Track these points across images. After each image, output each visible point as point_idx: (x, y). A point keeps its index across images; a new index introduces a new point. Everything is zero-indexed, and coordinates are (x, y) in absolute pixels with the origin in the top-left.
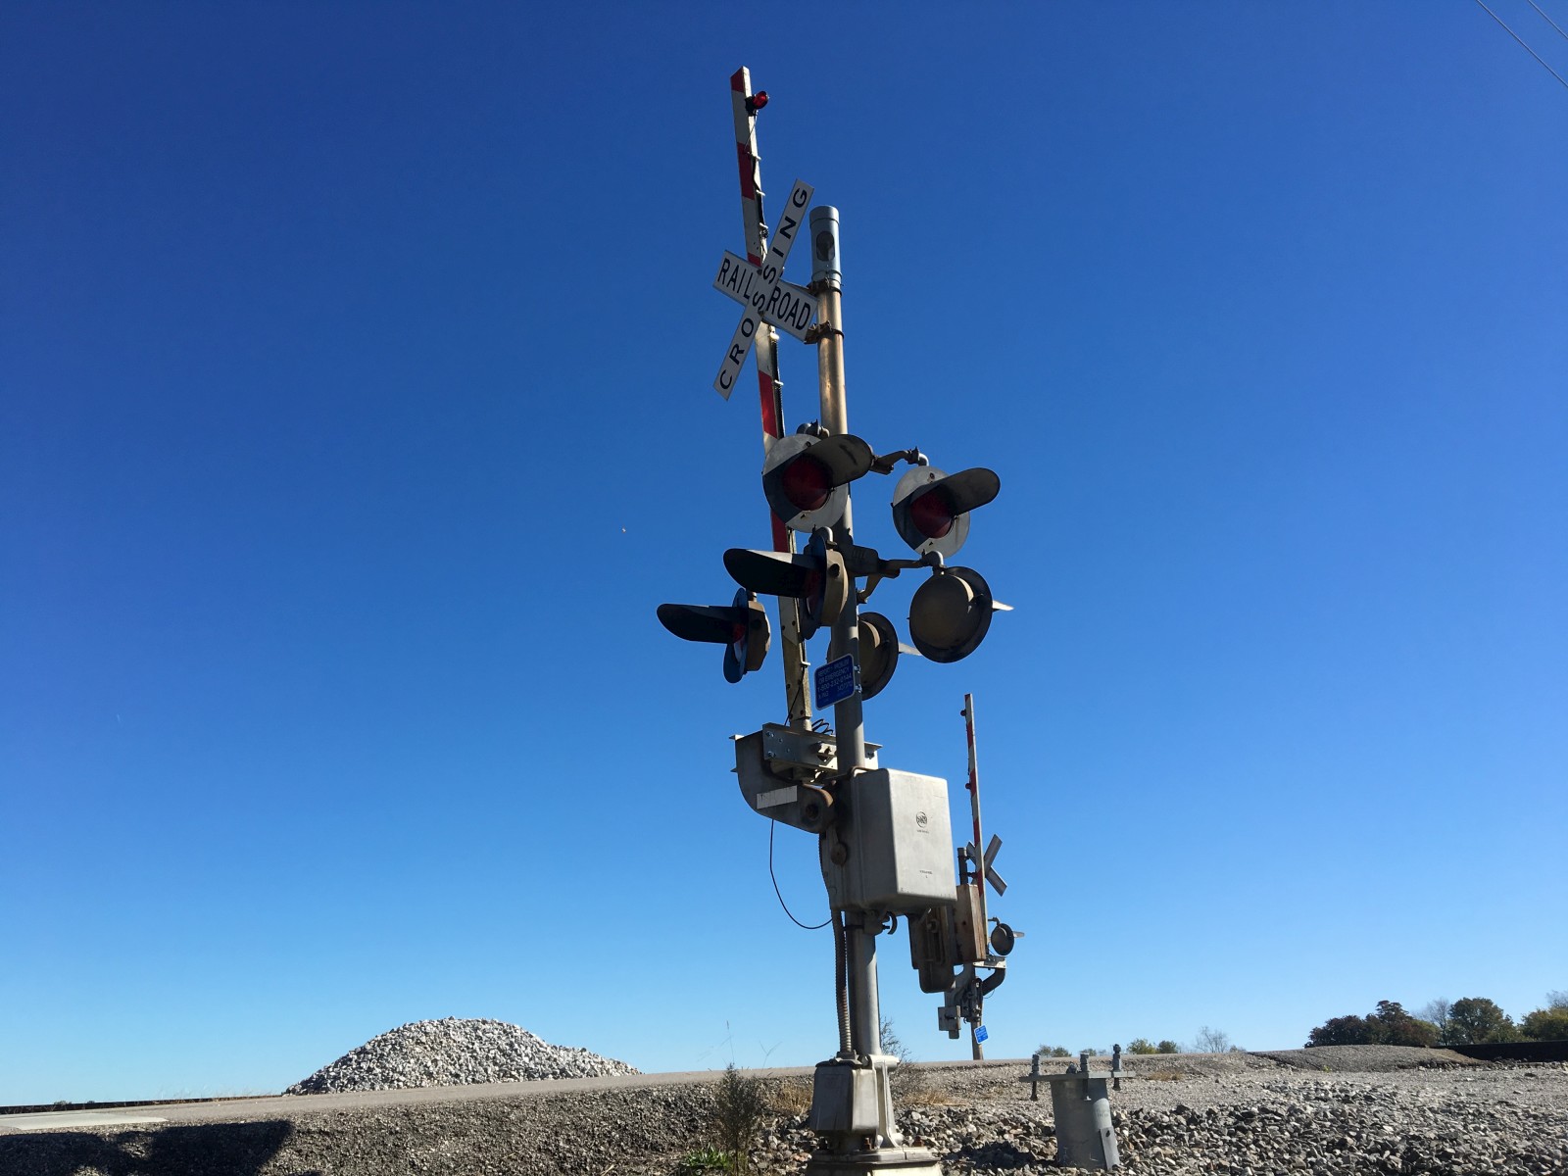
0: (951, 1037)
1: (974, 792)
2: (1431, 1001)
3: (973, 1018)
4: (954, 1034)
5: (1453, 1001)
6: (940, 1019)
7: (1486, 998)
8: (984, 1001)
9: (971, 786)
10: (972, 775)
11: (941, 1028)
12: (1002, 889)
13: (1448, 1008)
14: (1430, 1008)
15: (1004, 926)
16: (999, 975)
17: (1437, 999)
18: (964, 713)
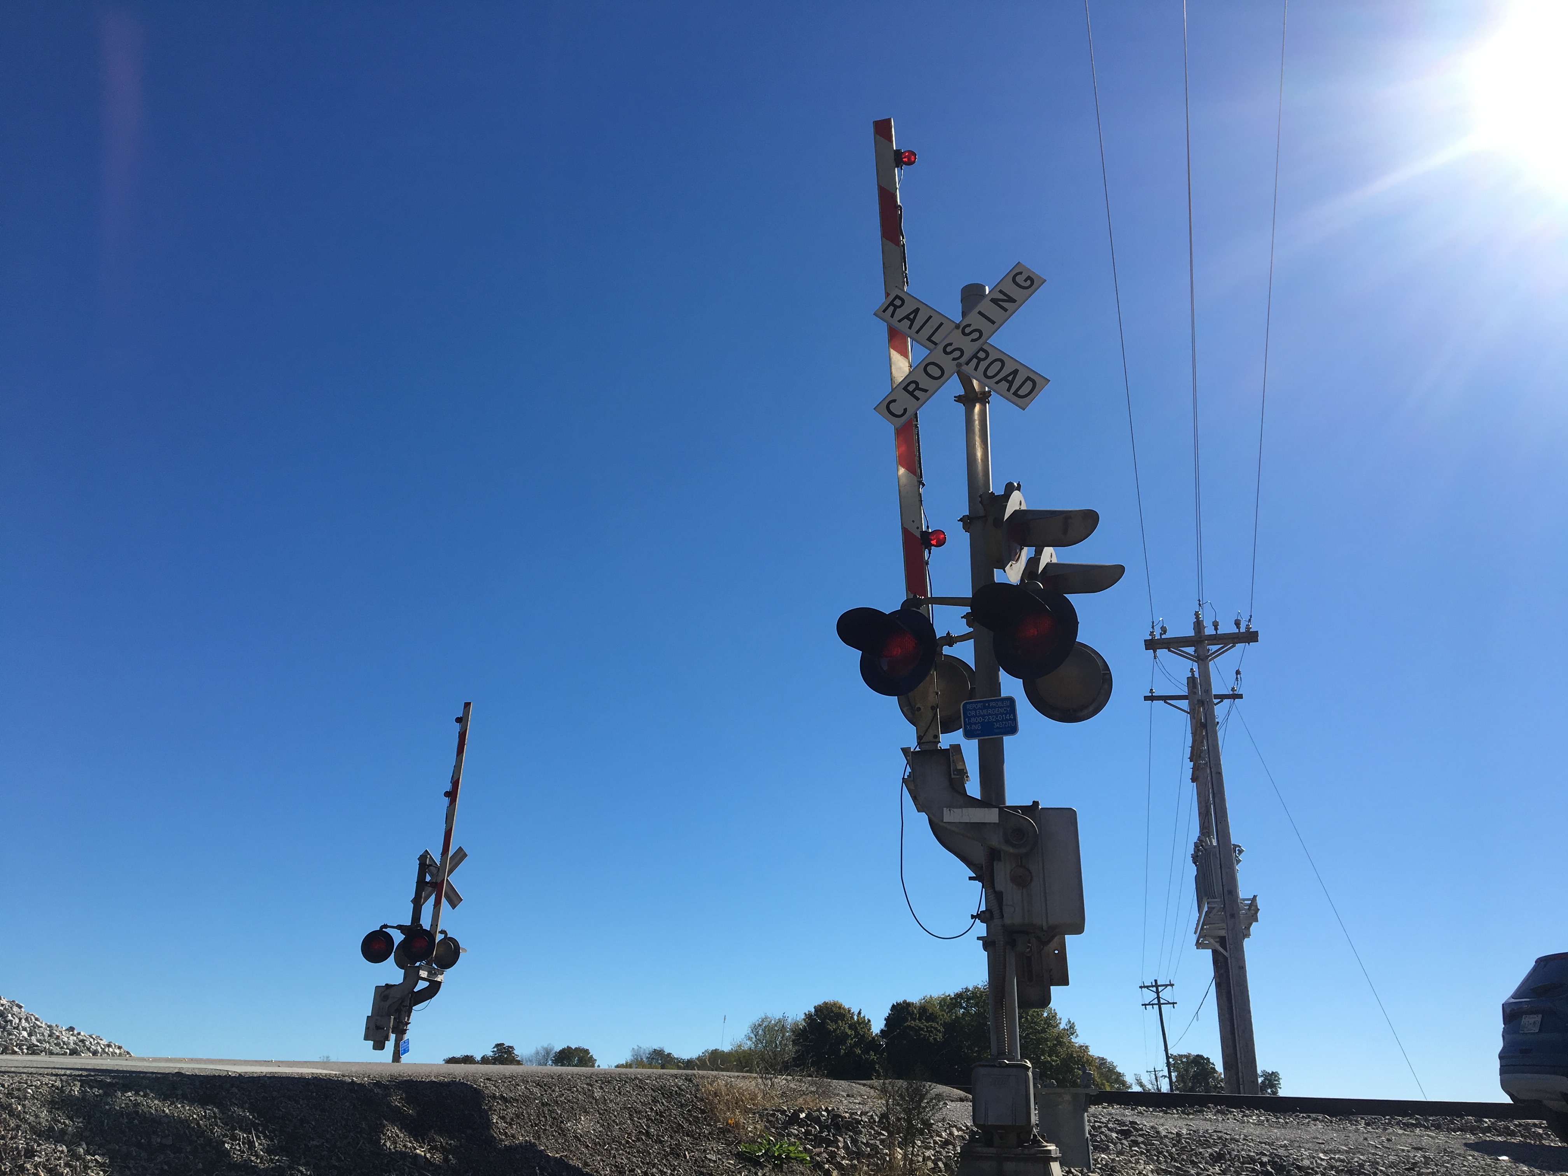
0: (375, 1048)
1: (453, 801)
2: (539, 1048)
3: (400, 1030)
4: (379, 1046)
5: (558, 1048)
6: (367, 1028)
7: (586, 1047)
8: (413, 1014)
9: (452, 795)
10: (455, 783)
11: (366, 1038)
12: (456, 902)
13: (552, 1055)
14: (537, 1053)
15: (451, 939)
16: (434, 988)
17: (545, 1045)
18: (458, 720)
